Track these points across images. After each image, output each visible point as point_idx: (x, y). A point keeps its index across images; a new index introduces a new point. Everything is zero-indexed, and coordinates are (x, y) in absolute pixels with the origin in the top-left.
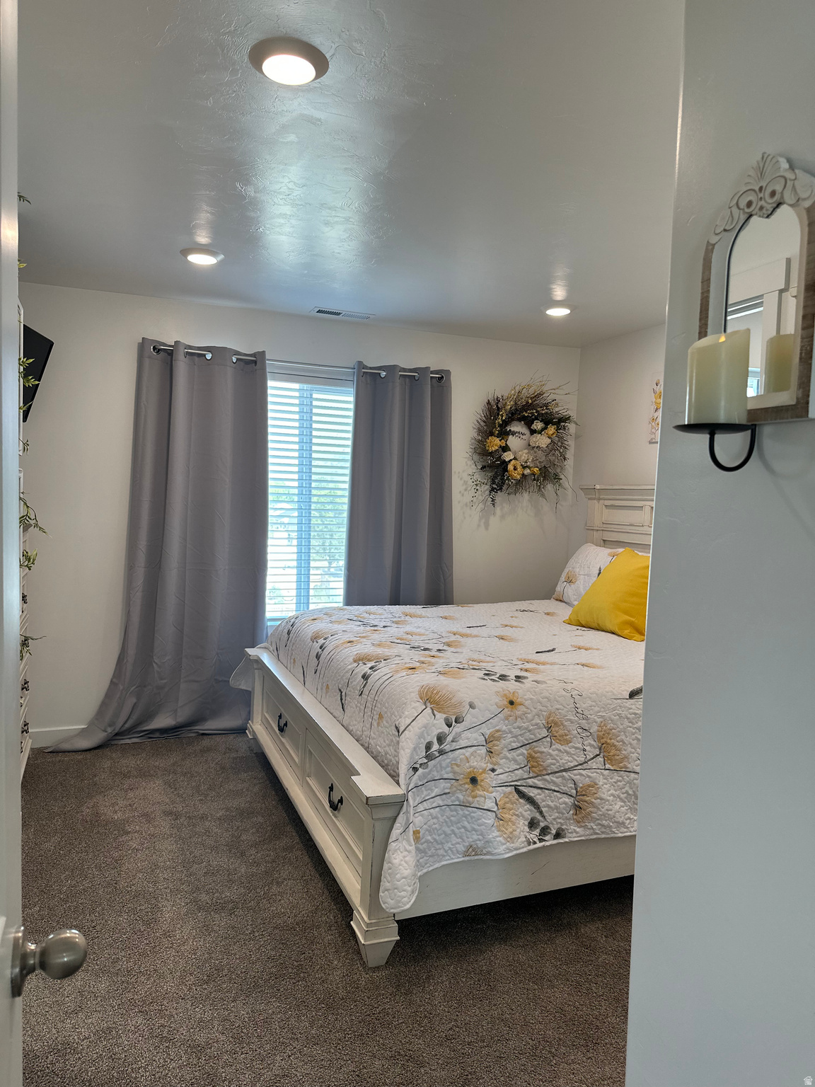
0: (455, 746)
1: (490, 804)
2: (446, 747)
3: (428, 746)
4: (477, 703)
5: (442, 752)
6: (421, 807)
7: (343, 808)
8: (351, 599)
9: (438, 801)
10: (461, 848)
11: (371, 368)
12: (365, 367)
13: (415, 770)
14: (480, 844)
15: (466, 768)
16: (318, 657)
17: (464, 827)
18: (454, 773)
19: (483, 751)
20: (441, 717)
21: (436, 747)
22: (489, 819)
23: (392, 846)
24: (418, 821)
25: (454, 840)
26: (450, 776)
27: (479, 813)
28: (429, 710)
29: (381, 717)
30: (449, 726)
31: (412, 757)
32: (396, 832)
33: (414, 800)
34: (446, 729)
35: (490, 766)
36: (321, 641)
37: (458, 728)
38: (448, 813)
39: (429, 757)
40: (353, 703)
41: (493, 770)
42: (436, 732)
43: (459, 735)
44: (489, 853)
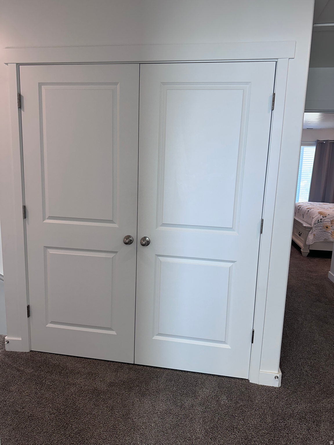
0: (324, 221)
1: (330, 232)
2: (322, 221)
3: (318, 220)
4: (330, 214)
5: (321, 222)
6: (316, 231)
7: (301, 235)
8: (309, 201)
9: (320, 230)
10: (323, 239)
11: (321, 141)
12: (319, 141)
13: (315, 224)
14: (327, 238)
15: (326, 225)
16: (299, 209)
17: (324, 235)
18: (323, 226)
19: (330, 223)
20: (322, 216)
21: (320, 220)
22: (330, 234)
23: (309, 235)
24: (315, 233)
25: (322, 237)
26: (322, 226)
27: (328, 233)
28: (319, 215)
29: (310, 217)
30: (323, 217)
31: (315, 222)
32: (310, 233)
33: (314, 229)
34: (322, 218)
35: (331, 226)
36: (300, 207)
37: (325, 218)
38: (321, 232)
39: (318, 222)
40: (305, 216)
41: (332, 226)
42: (320, 218)
43: (325, 219)
44: (329, 240)
